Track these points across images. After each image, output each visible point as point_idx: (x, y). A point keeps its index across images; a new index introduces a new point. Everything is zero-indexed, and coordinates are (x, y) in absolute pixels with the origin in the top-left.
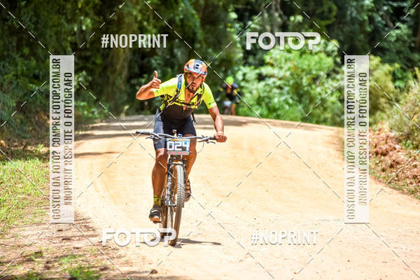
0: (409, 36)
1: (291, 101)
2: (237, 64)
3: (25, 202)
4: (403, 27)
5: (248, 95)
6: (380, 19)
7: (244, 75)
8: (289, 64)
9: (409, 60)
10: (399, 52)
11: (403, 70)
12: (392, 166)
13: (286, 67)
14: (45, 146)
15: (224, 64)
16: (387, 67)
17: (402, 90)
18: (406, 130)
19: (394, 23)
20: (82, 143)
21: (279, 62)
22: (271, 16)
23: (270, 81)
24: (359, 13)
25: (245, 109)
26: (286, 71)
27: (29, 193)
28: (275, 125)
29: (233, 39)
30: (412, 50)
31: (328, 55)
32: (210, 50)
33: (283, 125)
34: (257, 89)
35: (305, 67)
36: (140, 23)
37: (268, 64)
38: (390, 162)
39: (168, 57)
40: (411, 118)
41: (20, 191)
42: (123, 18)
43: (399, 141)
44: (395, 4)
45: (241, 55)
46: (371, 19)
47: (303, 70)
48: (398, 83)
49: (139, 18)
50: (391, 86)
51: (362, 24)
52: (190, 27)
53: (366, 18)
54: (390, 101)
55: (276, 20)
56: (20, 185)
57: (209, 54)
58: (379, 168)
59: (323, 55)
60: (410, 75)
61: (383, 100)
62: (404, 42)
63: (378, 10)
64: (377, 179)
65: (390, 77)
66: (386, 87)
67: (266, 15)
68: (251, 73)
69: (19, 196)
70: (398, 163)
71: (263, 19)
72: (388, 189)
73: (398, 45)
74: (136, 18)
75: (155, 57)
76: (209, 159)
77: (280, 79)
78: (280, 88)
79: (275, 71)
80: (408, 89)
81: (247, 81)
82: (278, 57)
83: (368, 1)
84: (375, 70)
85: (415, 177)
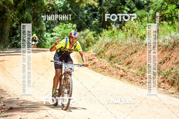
0: (98, 23)
2: (44, 32)
4: (97, 20)
5: (48, 42)
6: (89, 17)
7: (47, 35)
8: (61, 32)
9: (99, 30)
10: (95, 28)
11: (97, 33)
12: (94, 64)
13: (60, 33)
15: (40, 32)
16: (92, 33)
17: (96, 40)
18: (98, 52)
19: (94, 18)
23: (55, 37)
24: (82, 15)
25: (47, 46)
29: (43, 24)
30: (100, 27)
31: (73, 29)
32: (35, 28)
34: (51, 40)
35: (66, 33)
36: (13, 19)
37: (54, 32)
38: (93, 63)
40: (99, 49)
42: (7, 17)
43: (96, 56)
44: (94, 13)
45: (45, 29)
46: (87, 18)
47: (65, 34)
48: (95, 38)
49: (12, 17)
50: (93, 38)
51: (84, 19)
52: (29, 20)
53: (85, 17)
54: (93, 43)
57: (35, 29)
59: (71, 29)
60: (99, 35)
61: (90, 43)
62: (97, 24)
63: (89, 15)
64: (89, 68)
65: (93, 36)
66: (92, 39)
68: (49, 35)
70: (95, 63)
72: (92, 71)
73: (95, 25)
74: (11, 17)
75: (18, 30)
77: (58, 37)
79: (56, 34)
80: (98, 39)
81: (48, 37)
82: (57, 29)
83: (86, 12)
84: (88, 33)
85: (101, 67)
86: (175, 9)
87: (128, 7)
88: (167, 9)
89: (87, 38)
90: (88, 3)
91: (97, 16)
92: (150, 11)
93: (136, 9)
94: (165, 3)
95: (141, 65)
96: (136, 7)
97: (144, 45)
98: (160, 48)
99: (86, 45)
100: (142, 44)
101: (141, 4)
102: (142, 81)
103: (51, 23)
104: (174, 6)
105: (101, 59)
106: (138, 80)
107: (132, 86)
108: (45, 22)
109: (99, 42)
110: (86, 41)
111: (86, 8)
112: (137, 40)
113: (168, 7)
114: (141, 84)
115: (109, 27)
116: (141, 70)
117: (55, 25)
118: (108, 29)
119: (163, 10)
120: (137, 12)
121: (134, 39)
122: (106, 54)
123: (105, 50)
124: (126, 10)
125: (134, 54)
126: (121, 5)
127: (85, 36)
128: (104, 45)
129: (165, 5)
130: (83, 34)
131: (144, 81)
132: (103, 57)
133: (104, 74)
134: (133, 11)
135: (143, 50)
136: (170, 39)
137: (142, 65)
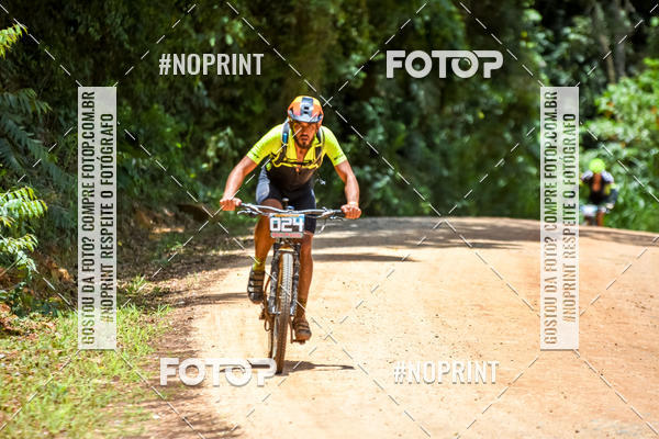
1: (650, 191)
3: (109, 393)
13: (641, 122)
14: (150, 280)
15: (514, 113)
20: (224, 274)
21: (626, 109)
22: (610, 15)
23: (609, 149)
26: (640, 130)
27: (116, 374)
28: (617, 240)
29: (532, 64)
33: (633, 240)
36: (344, 30)
37: (602, 115)
39: (399, 100)
41: (99, 370)
42: (308, 20)
49: (342, 21)
55: (621, 25)
56: (98, 360)
57: (482, 93)
67: (600, 14)
69: (96, 381)
71: (594, 23)
74: (335, 22)
75: (373, 100)
76: (482, 308)
77: (629, 145)
78: (628, 163)
79: (619, 129)
82: (624, 100)
103: (588, 61)
108: (546, 52)
117: (612, 73)
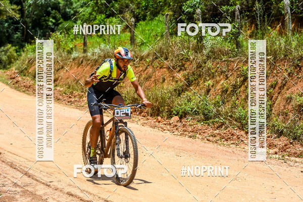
0: (21, 37)
4: (19, 33)
6: (10, 31)
9: (21, 45)
10: (17, 42)
11: (20, 48)
12: (16, 83)
16: (14, 48)
18: (21, 69)
24: (3, 29)
30: (22, 41)
38: (15, 81)
40: (22, 65)
43: (19, 74)
44: (15, 26)
46: (8, 31)
48: (18, 53)
50: (15, 54)
51: (4, 33)
53: (5, 31)
54: (15, 59)
58: (12, 83)
60: (22, 50)
61: (12, 60)
63: (10, 28)
64: (11, 87)
65: (15, 51)
72: (15, 91)
73: (18, 39)
80: (20, 55)
83: (6, 25)
84: (10, 49)
85: (24, 86)
86: (104, 19)
87: (54, 18)
88: (96, 19)
89: (8, 54)
90: (8, 15)
91: (19, 29)
92: (78, 22)
93: (62, 20)
94: (93, 13)
95: (68, 82)
96: (62, 18)
97: (71, 60)
98: (89, 62)
99: (7, 62)
100: (69, 59)
101: (68, 14)
102: (71, 99)
104: (103, 16)
105: (24, 77)
106: (66, 98)
107: (59, 106)
109: (22, 58)
110: (8, 57)
111: (6, 21)
112: (63, 55)
113: (97, 17)
114: (70, 104)
115: (33, 41)
116: (69, 88)
118: (31, 43)
119: (91, 20)
120: (63, 23)
121: (61, 53)
122: (30, 71)
123: (28, 66)
124: (51, 21)
125: (61, 70)
126: (45, 16)
127: (6, 52)
128: (27, 61)
129: (93, 15)
130: (4, 49)
131: (73, 100)
132: (27, 74)
133: (28, 94)
134: (59, 22)
135: (70, 65)
136: (100, 52)
137: (70, 82)
